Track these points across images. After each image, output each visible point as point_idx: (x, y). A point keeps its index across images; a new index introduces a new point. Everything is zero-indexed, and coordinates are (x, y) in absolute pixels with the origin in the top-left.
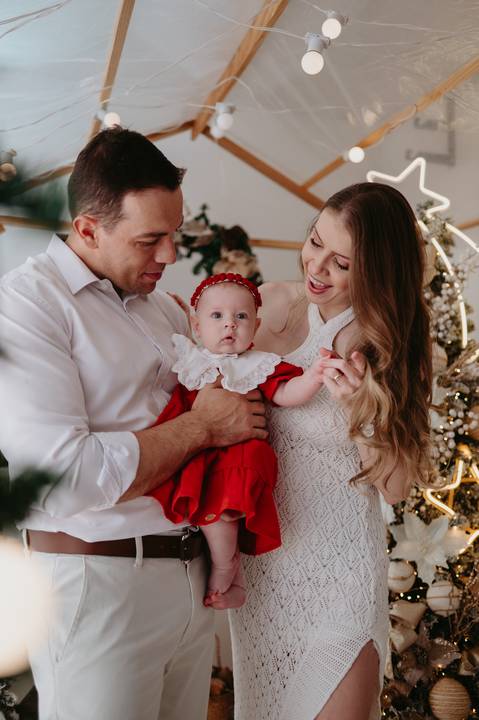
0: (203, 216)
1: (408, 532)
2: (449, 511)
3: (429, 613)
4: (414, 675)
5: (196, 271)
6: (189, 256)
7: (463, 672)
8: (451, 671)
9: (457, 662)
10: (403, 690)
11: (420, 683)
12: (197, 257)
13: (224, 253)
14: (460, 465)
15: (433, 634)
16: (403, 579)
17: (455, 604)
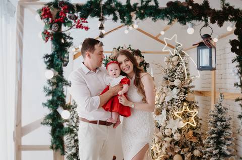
0: (130, 47)
1: (170, 122)
2: (180, 117)
3: (174, 140)
4: (170, 154)
7: (181, 153)
8: (179, 153)
9: (180, 151)
10: (168, 157)
11: (172, 155)
14: (184, 107)
15: (175, 145)
16: (169, 133)
17: (179, 138)
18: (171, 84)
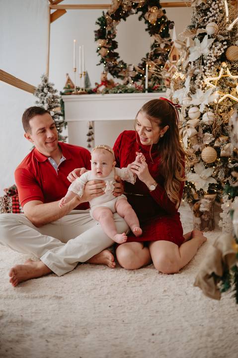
2: (214, 87)
3: (202, 124)
4: (196, 147)
5: (140, 19)
6: (137, 13)
7: (216, 145)
8: (211, 144)
9: (214, 142)
11: (199, 149)
12: (140, 13)
13: (149, 9)
14: (222, 70)
15: (204, 131)
16: (194, 113)
17: (212, 119)
18: (199, 31)
